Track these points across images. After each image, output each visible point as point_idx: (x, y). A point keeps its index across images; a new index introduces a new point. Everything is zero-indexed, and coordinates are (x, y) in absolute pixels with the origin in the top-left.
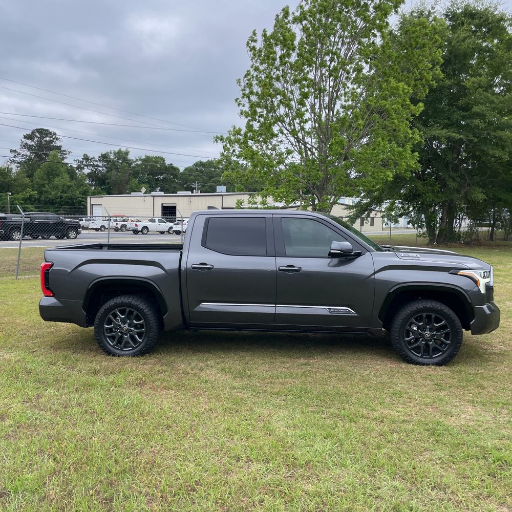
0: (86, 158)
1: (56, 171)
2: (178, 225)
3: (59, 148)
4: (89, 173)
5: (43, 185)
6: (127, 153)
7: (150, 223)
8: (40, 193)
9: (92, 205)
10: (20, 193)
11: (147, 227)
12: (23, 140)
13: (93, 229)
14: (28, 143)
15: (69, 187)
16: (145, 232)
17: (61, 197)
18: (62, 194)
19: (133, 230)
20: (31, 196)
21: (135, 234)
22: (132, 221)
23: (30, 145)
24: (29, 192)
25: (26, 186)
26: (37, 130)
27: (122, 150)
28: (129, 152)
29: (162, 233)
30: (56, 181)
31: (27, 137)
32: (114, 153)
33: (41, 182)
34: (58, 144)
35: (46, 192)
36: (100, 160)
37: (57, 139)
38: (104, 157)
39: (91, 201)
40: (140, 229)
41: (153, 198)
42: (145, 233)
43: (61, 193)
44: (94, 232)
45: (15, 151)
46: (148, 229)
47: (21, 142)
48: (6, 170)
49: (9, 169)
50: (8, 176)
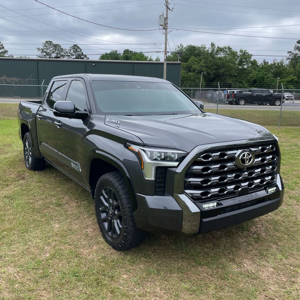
12: (297, 44)
24: (292, 77)
25: (291, 73)
45: (291, 52)
47: (295, 46)
48: (280, 64)
49: (282, 63)
50: (280, 67)
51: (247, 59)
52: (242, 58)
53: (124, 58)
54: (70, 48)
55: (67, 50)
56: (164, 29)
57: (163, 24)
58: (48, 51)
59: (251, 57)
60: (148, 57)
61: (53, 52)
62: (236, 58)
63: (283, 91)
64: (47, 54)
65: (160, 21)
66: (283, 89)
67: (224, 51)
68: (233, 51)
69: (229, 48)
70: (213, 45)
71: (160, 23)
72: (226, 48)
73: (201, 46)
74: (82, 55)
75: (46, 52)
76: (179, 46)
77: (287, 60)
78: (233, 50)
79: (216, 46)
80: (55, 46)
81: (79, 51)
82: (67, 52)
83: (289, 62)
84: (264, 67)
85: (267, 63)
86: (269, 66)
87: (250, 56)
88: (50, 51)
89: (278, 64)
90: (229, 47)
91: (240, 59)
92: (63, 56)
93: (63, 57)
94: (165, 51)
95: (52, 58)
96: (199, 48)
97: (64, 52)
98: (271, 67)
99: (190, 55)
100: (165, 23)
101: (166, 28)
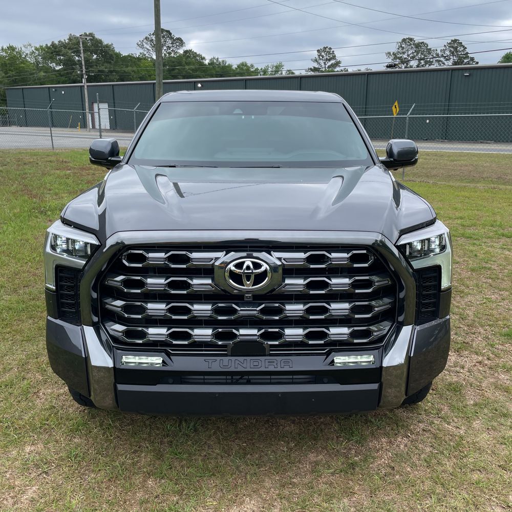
54: (445, 46)
55: (439, 52)
58: (405, 56)
61: (413, 58)
64: (403, 62)
74: (465, 58)
75: (400, 58)
80: (418, 46)
81: (460, 51)
82: (438, 55)
88: (408, 55)
92: (431, 63)
93: (430, 65)
95: (411, 67)
97: (433, 56)
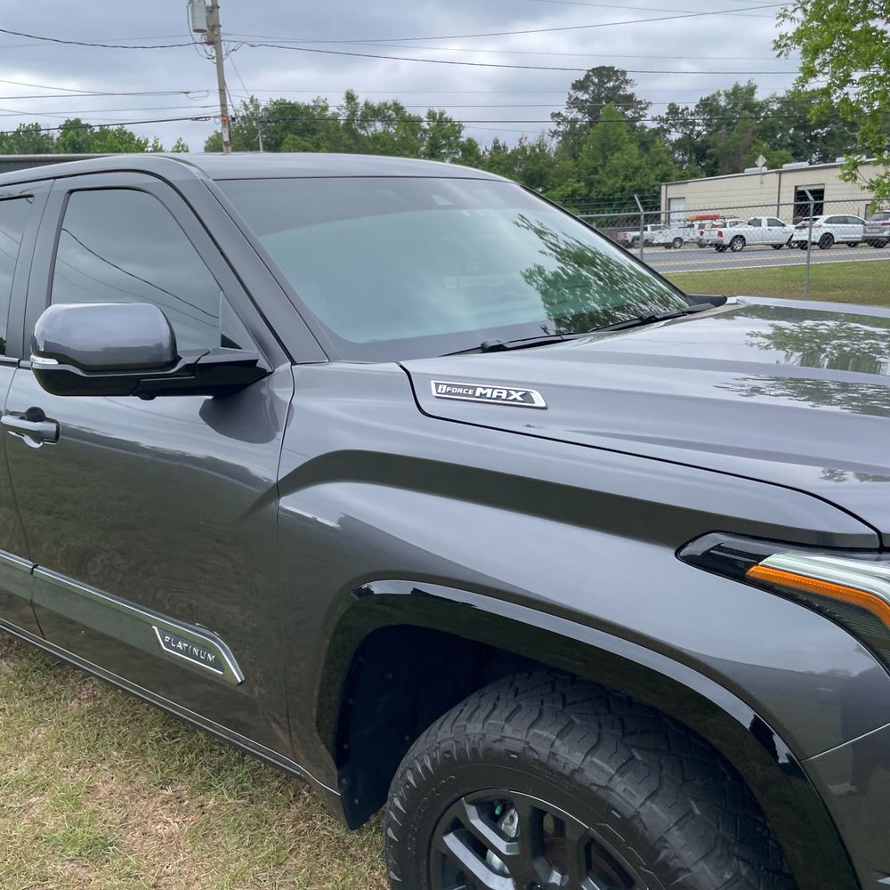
0: (673, 110)
1: (615, 141)
2: (803, 230)
3: (630, 98)
4: (680, 139)
5: (595, 171)
6: (751, 90)
7: (751, 228)
8: (590, 184)
9: (669, 199)
10: (558, 188)
11: (741, 236)
12: (572, 92)
13: (663, 245)
14: (579, 96)
15: (637, 169)
16: (738, 246)
17: (623, 189)
18: (624, 183)
19: (716, 245)
20: (574, 192)
21: (721, 251)
22: (714, 226)
23: (582, 100)
24: (573, 184)
25: (568, 174)
26: (593, 70)
27: (741, 85)
28: (755, 87)
29: (777, 247)
30: (616, 159)
31: (579, 86)
32: (727, 95)
33: (592, 164)
34: (629, 90)
35: (598, 182)
36: (698, 112)
37: (627, 82)
38: (707, 106)
39: (668, 191)
40: (727, 241)
41: (778, 175)
42: (738, 248)
43: (623, 181)
44: (662, 250)
45: (559, 115)
46: (744, 239)
47: (568, 96)
48: (537, 150)
49: (541, 146)
50: (539, 159)
51: (449, 138)
52: (437, 135)
53: (66, 149)
56: (209, 43)
57: (205, 28)
59: (459, 132)
60: (147, 142)
62: (419, 135)
63: (642, 217)
65: (193, 17)
66: (641, 209)
67: (384, 116)
68: (410, 115)
69: (398, 108)
70: (350, 98)
71: (193, 22)
72: (389, 108)
73: (312, 104)
76: (248, 102)
77: (553, 136)
78: (407, 114)
79: (361, 101)
83: (559, 142)
84: (496, 159)
85: (504, 147)
86: (509, 156)
87: (456, 129)
89: (533, 149)
90: (395, 104)
91: (430, 138)
94: (222, 116)
96: (307, 107)
98: (516, 158)
99: (282, 131)
100: (211, 25)
101: (216, 39)
